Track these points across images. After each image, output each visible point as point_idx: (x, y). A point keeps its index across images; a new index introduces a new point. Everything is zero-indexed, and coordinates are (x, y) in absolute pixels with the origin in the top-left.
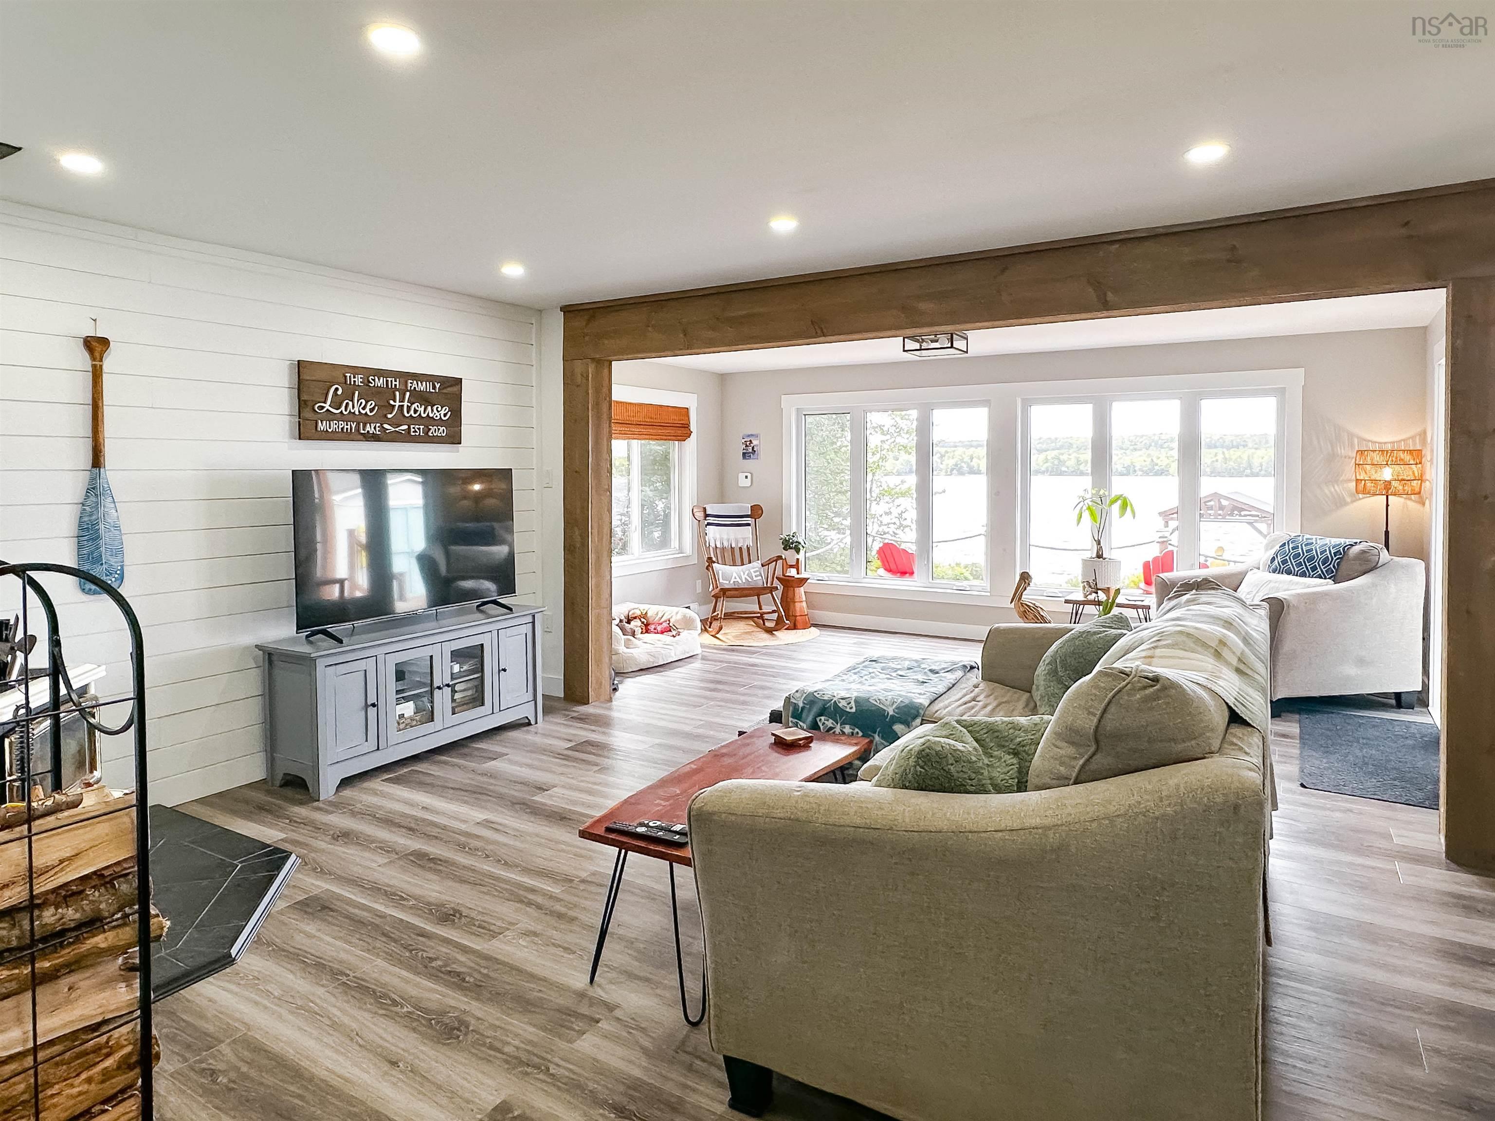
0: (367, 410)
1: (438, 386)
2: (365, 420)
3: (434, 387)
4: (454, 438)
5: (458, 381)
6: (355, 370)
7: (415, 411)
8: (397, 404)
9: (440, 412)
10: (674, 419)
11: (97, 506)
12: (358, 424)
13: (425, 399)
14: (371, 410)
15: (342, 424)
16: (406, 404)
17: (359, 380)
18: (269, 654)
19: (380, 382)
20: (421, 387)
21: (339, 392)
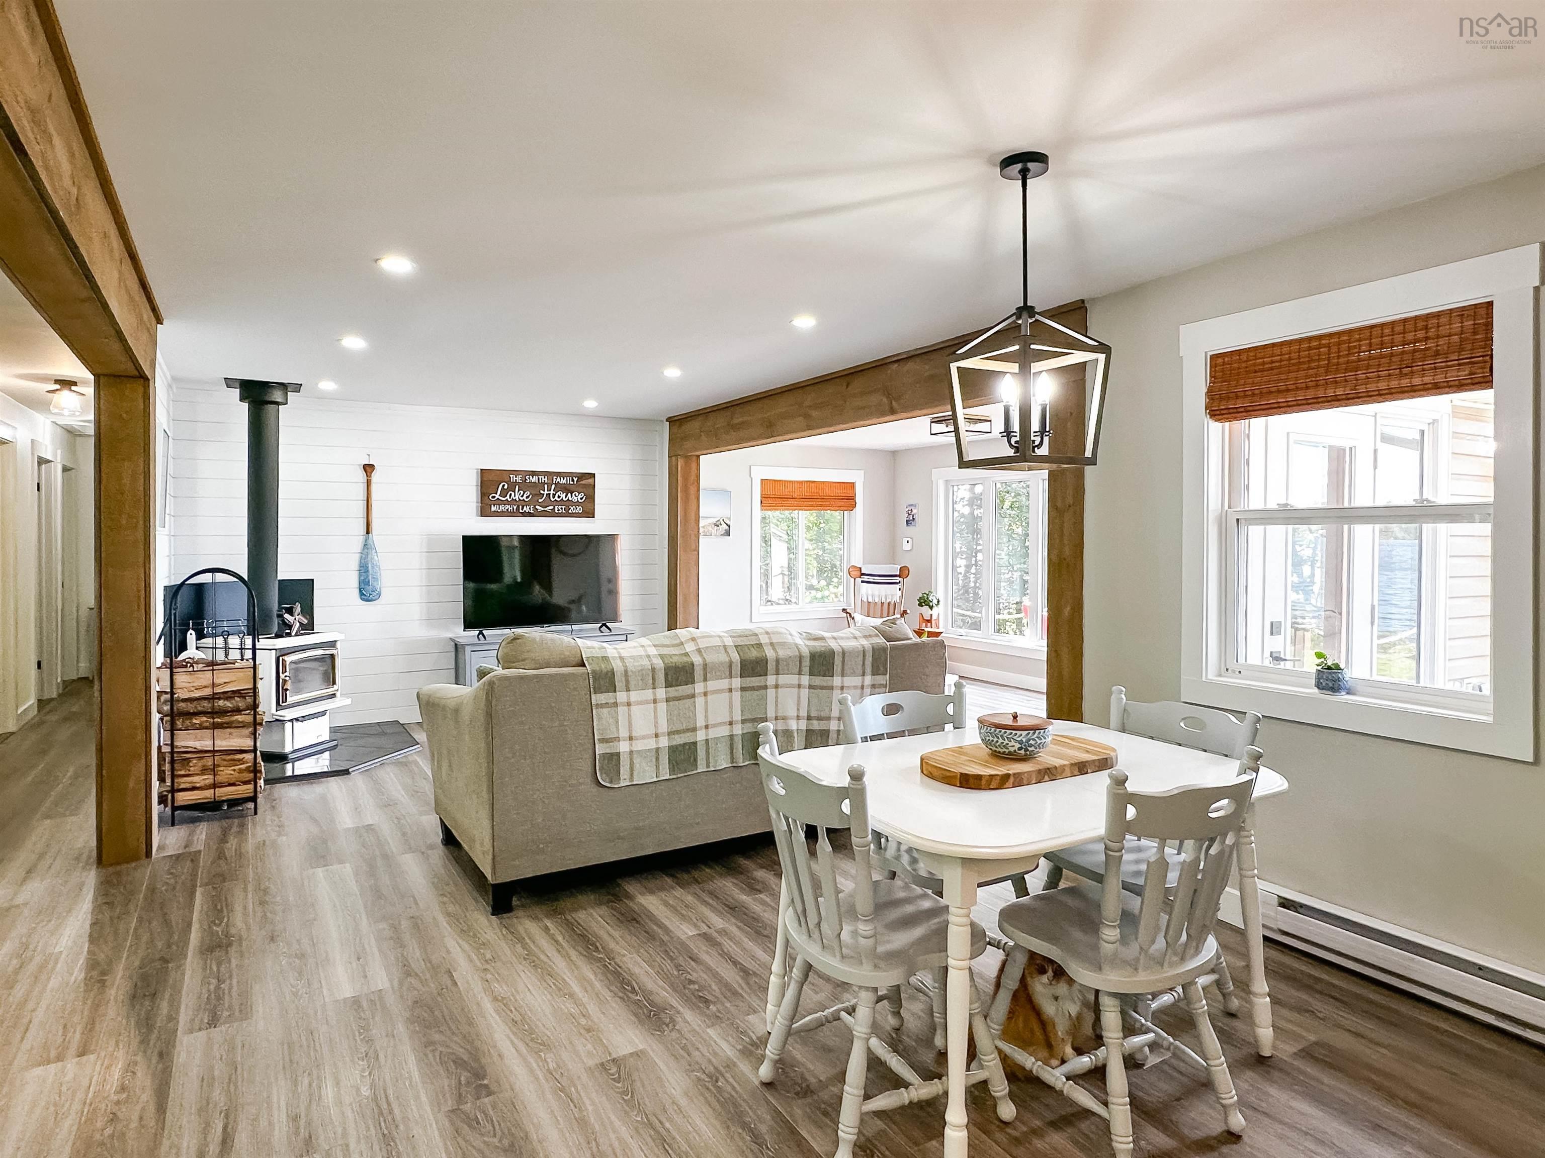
0: (524, 497)
1: (575, 479)
2: (524, 503)
3: (573, 481)
4: (589, 513)
5: (593, 476)
6: (516, 472)
7: (559, 497)
8: (546, 492)
9: (577, 497)
10: (839, 492)
11: (368, 554)
12: (518, 507)
13: (567, 490)
14: (527, 497)
15: (508, 507)
16: (552, 492)
17: (519, 479)
18: (456, 645)
19: (534, 479)
20: (563, 481)
21: (506, 487)
